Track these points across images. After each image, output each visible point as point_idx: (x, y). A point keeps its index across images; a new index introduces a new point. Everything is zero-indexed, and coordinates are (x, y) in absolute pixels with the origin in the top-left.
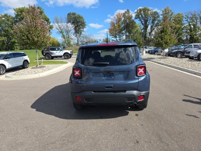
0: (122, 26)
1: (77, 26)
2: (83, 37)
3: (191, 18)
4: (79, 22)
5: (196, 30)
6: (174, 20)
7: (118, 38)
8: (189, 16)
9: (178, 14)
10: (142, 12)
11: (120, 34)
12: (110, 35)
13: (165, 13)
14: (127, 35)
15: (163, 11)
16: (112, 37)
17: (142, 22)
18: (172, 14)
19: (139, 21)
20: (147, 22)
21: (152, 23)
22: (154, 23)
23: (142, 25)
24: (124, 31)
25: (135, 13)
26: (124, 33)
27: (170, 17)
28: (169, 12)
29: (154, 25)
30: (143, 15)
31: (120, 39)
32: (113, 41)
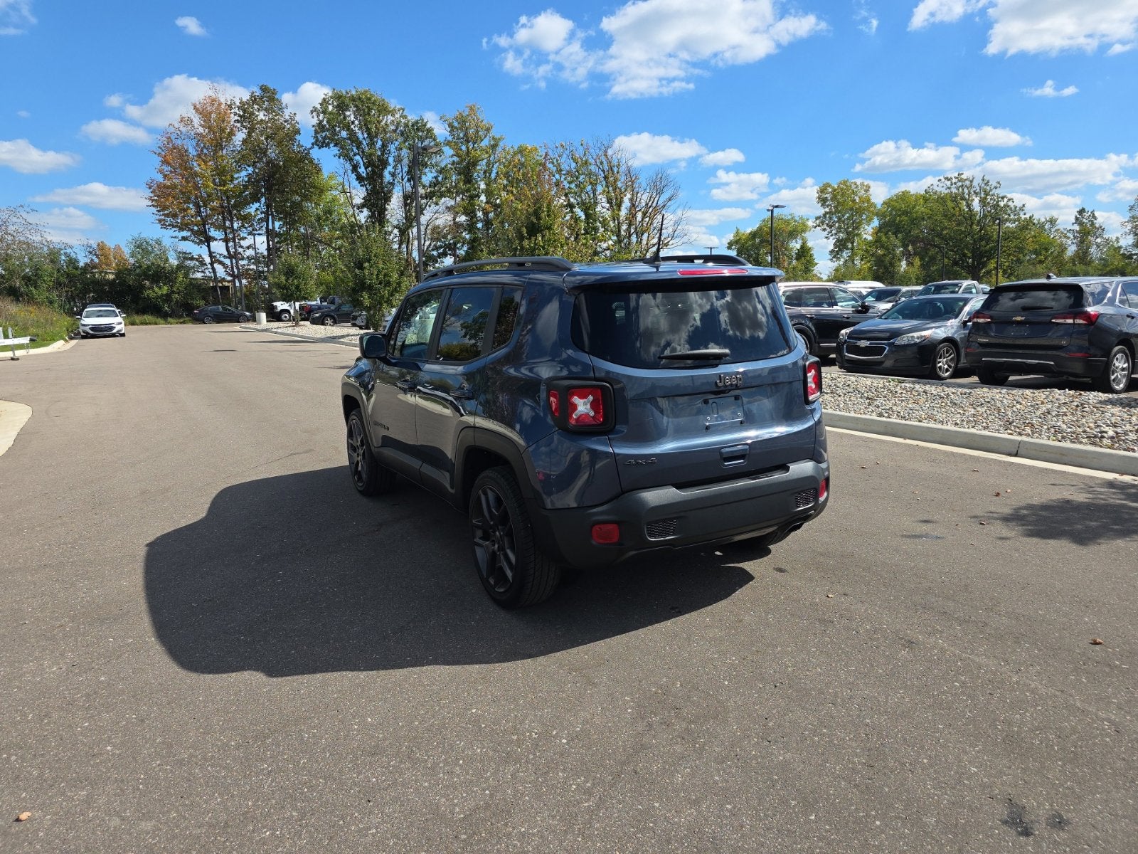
0: (243, 175)
3: (573, 176)
5: (596, 230)
6: (507, 175)
7: (219, 247)
8: (565, 167)
9: (521, 151)
10: (350, 115)
11: (228, 223)
12: (160, 221)
13: (461, 135)
14: (277, 229)
15: (452, 127)
16: (175, 237)
17: (355, 168)
18: (494, 147)
19: (339, 157)
20: (383, 170)
21: (409, 180)
22: (420, 178)
23: (355, 183)
24: (257, 205)
25: (315, 114)
26: (255, 216)
27: (485, 161)
28: (477, 132)
29: (421, 191)
30: (357, 128)
31: (236, 250)
32: (186, 258)
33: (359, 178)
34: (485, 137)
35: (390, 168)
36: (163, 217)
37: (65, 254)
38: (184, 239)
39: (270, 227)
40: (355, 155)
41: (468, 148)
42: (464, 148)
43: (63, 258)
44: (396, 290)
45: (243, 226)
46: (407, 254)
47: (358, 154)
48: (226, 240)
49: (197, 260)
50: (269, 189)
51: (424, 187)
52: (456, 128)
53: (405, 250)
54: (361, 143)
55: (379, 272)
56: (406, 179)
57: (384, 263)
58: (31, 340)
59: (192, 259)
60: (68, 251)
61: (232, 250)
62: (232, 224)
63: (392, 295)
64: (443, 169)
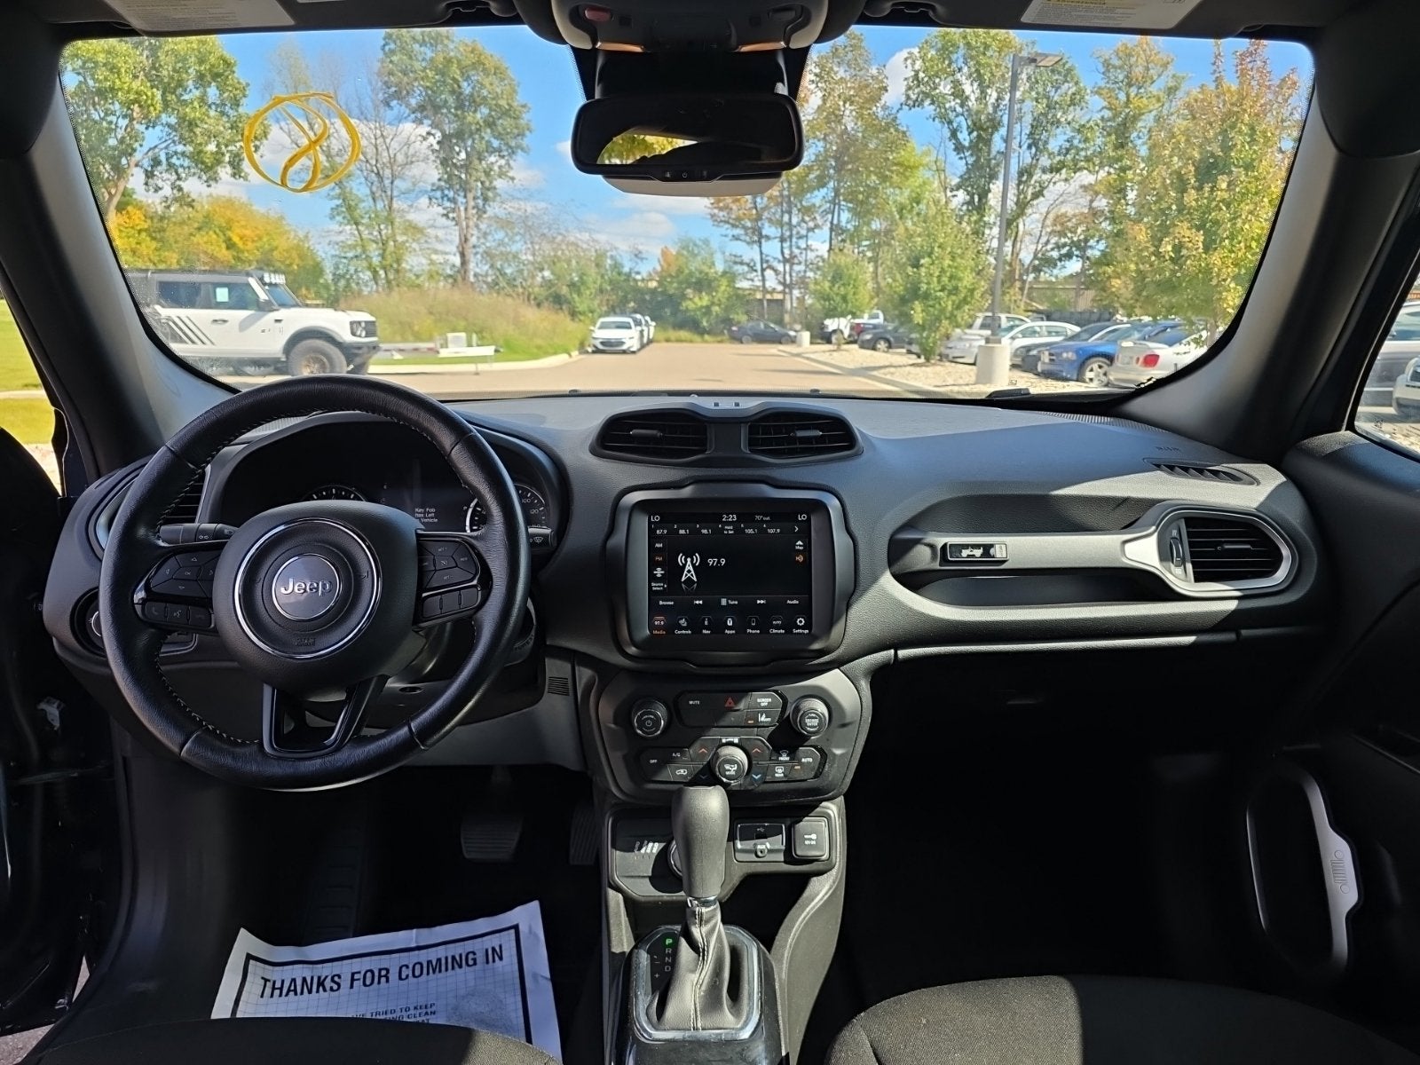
1: (460, 135)
2: (505, 223)
4: (474, 102)
7: (772, 248)
10: (959, 59)
11: (786, 218)
12: (713, 216)
13: (1121, 77)
14: (843, 224)
15: (1109, 65)
16: (726, 236)
17: (954, 134)
18: (1171, 91)
19: (934, 120)
20: (992, 134)
21: (1029, 147)
22: (1046, 143)
23: (953, 156)
24: (823, 191)
25: (909, 61)
26: (820, 207)
27: (1154, 113)
28: (1147, 69)
29: (1045, 161)
30: (964, 77)
31: (791, 252)
32: (735, 263)
33: (959, 148)
34: (1159, 76)
35: (1003, 131)
36: (716, 211)
37: (612, 257)
38: (736, 238)
39: (835, 222)
40: (957, 116)
41: (1128, 96)
42: (1122, 97)
43: (609, 261)
44: (965, 301)
45: (803, 220)
46: (1012, 254)
47: (962, 115)
48: (782, 240)
49: (748, 265)
50: (838, 169)
51: (1051, 155)
52: (1115, 67)
53: (1010, 249)
54: (967, 98)
55: (943, 271)
56: (1025, 147)
57: (953, 259)
58: (496, 351)
59: (742, 263)
60: (614, 253)
61: (787, 252)
62: (790, 219)
63: (958, 307)
64: (1084, 126)
